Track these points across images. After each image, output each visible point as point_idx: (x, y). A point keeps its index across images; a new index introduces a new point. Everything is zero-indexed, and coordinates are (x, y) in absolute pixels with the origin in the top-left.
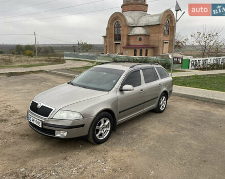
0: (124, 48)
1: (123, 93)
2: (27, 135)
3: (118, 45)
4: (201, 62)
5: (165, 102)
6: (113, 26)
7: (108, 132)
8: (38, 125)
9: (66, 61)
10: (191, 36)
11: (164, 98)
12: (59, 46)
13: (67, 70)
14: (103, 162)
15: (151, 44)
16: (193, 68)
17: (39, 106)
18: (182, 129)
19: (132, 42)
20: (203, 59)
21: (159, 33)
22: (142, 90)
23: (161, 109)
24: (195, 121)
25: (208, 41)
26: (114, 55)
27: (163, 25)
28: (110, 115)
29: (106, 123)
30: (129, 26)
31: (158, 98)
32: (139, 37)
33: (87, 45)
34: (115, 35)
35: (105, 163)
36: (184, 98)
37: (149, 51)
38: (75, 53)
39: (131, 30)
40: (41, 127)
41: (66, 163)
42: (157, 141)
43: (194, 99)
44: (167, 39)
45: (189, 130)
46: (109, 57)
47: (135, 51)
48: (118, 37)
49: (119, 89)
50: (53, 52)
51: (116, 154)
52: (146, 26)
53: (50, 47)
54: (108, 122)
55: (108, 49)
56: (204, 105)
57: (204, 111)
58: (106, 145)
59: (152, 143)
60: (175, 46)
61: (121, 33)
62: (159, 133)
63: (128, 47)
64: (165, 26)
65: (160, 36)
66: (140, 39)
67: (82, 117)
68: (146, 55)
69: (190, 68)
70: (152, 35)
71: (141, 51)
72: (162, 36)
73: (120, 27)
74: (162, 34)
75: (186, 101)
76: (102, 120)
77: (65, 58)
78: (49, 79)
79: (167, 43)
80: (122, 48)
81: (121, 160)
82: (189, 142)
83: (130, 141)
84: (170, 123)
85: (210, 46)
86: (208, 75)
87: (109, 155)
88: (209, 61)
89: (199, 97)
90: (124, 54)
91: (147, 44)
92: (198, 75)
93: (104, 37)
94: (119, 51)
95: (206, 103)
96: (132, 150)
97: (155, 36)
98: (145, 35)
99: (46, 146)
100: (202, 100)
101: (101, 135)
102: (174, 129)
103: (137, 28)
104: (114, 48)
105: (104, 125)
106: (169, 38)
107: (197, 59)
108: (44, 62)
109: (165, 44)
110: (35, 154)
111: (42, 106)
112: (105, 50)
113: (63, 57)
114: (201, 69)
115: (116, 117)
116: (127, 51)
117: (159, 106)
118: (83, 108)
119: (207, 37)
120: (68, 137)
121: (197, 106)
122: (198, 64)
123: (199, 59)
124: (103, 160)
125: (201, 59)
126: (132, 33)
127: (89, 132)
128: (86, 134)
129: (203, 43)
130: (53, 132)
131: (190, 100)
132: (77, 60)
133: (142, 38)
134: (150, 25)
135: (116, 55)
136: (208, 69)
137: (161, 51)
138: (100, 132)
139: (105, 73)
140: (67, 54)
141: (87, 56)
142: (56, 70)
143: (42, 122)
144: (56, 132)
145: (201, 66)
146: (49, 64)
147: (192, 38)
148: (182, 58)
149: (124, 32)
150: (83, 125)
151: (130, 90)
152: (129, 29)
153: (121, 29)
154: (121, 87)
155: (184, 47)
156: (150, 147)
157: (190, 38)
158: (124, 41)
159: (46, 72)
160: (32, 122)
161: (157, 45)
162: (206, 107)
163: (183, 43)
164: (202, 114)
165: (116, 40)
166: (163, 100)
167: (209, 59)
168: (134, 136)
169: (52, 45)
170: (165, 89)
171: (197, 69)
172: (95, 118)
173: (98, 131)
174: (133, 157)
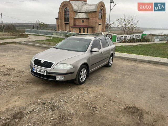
0: (72, 27)
1: (92, 54)
2: (31, 82)
3: (67, 25)
4: (123, 37)
5: (112, 60)
6: (64, 11)
7: (85, 77)
8: (43, 74)
9: (29, 36)
10: (117, 20)
11: (111, 58)
12: (19, 24)
13: (34, 42)
14: (88, 93)
15: (91, 25)
16: (118, 41)
17: (42, 61)
18: (125, 75)
19: (78, 23)
20: (124, 36)
21: (95, 17)
22: (101, 52)
23: (110, 64)
24: (130, 71)
25: (127, 24)
26: (65, 32)
27: (98, 12)
28: (86, 67)
29: (85, 72)
30: (75, 11)
31: (109, 58)
32: (82, 20)
33: (44, 24)
34: (65, 18)
35: (89, 94)
36: (120, 59)
37: (89, 30)
38: (34, 30)
39: (76, 15)
40: (46, 74)
41: (66, 95)
42: (114, 81)
43: (125, 59)
44: (101, 22)
45: (129, 75)
46: (61, 33)
47: (80, 30)
48: (67, 19)
49: (90, 51)
50: (14, 29)
51: (93, 89)
52: (87, 12)
53: (12, 25)
54: (85, 71)
55: (60, 27)
56: (132, 62)
57: (133, 65)
58: (85, 85)
59: (111, 83)
60: (106, 27)
61: (70, 16)
62: (113, 77)
63: (75, 26)
64: (99, 13)
65: (96, 20)
66: (83, 21)
67: (72, 67)
68: (87, 33)
69: (117, 41)
70: (91, 19)
71: (84, 30)
72: (97, 19)
73: (69, 12)
74: (98, 18)
75: (121, 60)
76: (83, 70)
77: (26, 33)
78: (24, 48)
79: (101, 25)
80: (70, 27)
81: (97, 92)
82: (131, 81)
83: (98, 82)
84: (117, 72)
85: (128, 28)
86: (128, 46)
87: (89, 89)
88: (128, 37)
89: (128, 58)
90: (72, 31)
91: (87, 25)
92: (123, 46)
93: (57, 19)
94: (68, 29)
95: (133, 61)
96: (102, 87)
97: (93, 20)
98: (86, 19)
99: (47, 88)
100: (130, 60)
101: (82, 79)
102: (120, 75)
103: (81, 13)
104: (64, 27)
105: (83, 73)
106: (102, 21)
107: (121, 36)
108: (11, 36)
109: (99, 25)
110: (42, 92)
111: (45, 61)
112: (57, 28)
113: (25, 32)
114: (123, 42)
115: (89, 68)
116: (74, 30)
117: (109, 62)
118: (73, 62)
119: (127, 21)
120: (65, 80)
121: (128, 63)
122: (121, 39)
123: (122, 36)
124: (87, 92)
125: (123, 36)
126: (77, 17)
127: (76, 77)
128: (75, 78)
129: (124, 26)
130: (55, 77)
131: (123, 59)
132: (37, 35)
133: (85, 20)
134: (89, 12)
135: (66, 32)
136: (127, 42)
137: (97, 30)
138: (81, 77)
139: (78, 41)
140: (28, 30)
141: (44, 32)
142: (25, 42)
143: (47, 71)
144: (57, 77)
145: (123, 41)
146: (16, 38)
147: (118, 21)
148: (112, 35)
149: (71, 16)
150: (73, 73)
151: (97, 52)
152: (75, 14)
153: (70, 13)
154: (91, 50)
155: (112, 27)
156: (111, 84)
157: (116, 22)
158: (71, 22)
159: (18, 43)
160: (38, 72)
161: (94, 26)
162: (133, 64)
163: (111, 25)
164: (133, 67)
165: (65, 21)
166: (111, 59)
167: (128, 35)
168: (99, 80)
169: (13, 23)
170: (112, 52)
171: (121, 42)
172: (80, 68)
173: (80, 76)
174: (104, 90)
